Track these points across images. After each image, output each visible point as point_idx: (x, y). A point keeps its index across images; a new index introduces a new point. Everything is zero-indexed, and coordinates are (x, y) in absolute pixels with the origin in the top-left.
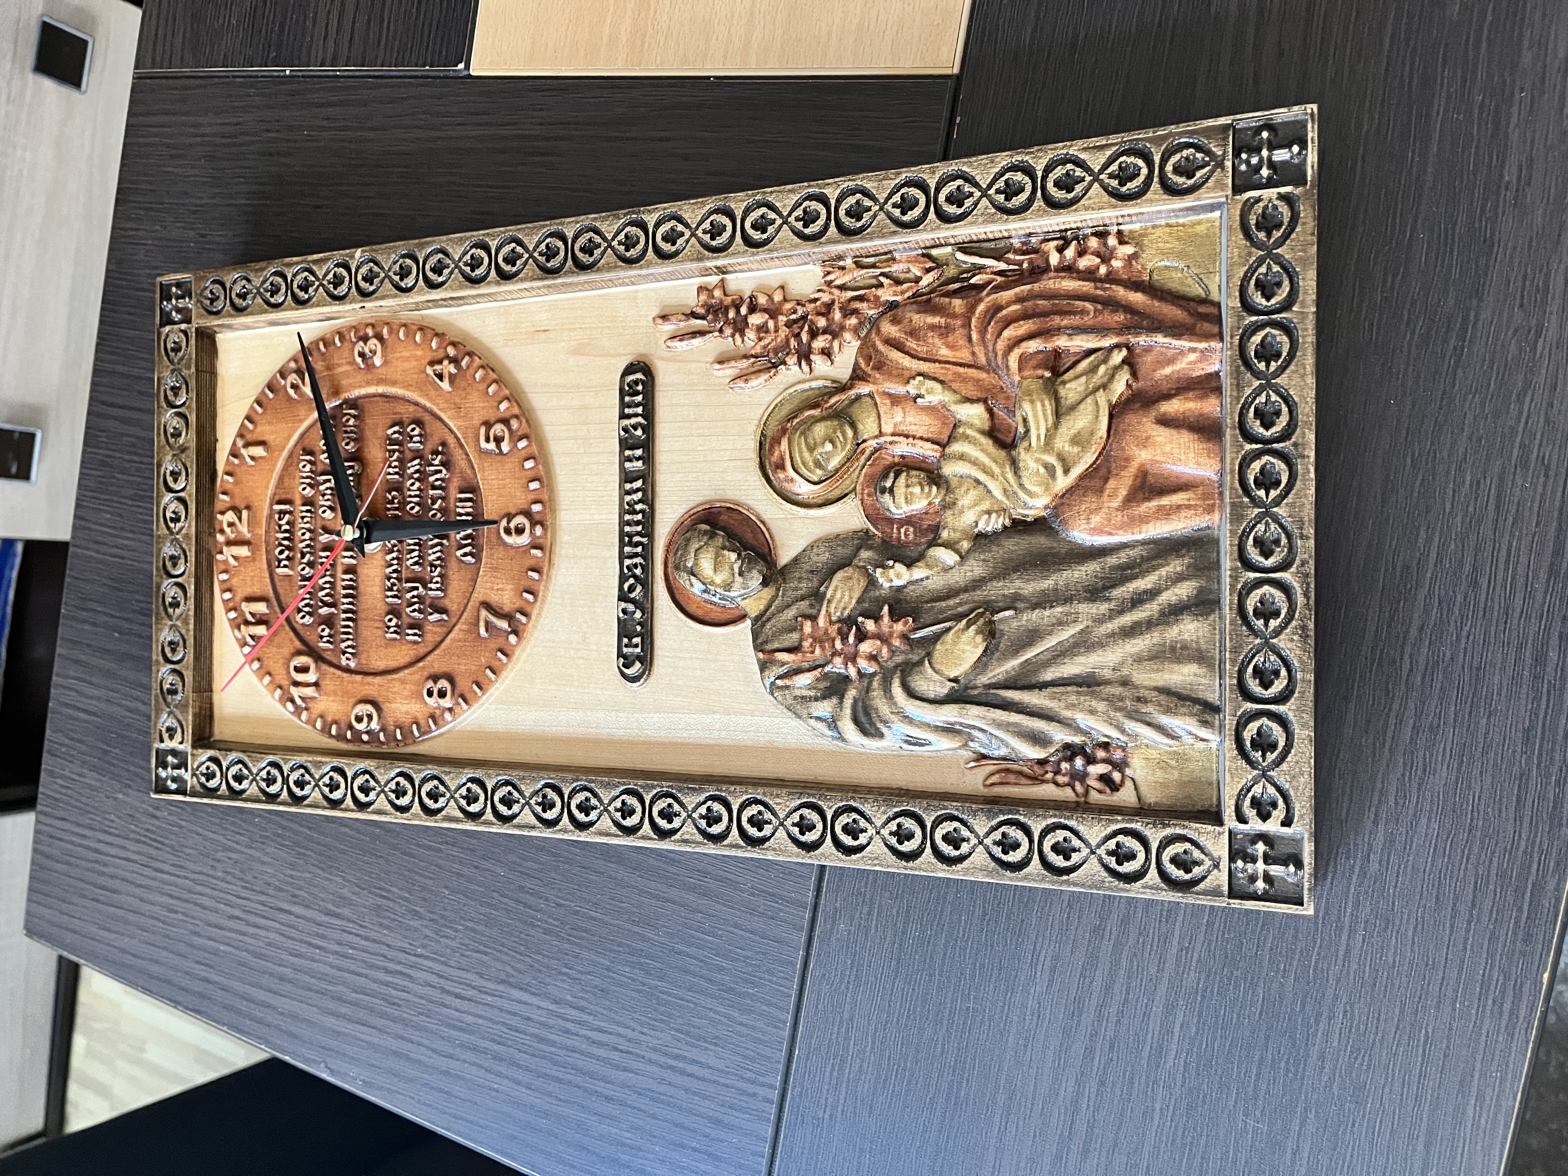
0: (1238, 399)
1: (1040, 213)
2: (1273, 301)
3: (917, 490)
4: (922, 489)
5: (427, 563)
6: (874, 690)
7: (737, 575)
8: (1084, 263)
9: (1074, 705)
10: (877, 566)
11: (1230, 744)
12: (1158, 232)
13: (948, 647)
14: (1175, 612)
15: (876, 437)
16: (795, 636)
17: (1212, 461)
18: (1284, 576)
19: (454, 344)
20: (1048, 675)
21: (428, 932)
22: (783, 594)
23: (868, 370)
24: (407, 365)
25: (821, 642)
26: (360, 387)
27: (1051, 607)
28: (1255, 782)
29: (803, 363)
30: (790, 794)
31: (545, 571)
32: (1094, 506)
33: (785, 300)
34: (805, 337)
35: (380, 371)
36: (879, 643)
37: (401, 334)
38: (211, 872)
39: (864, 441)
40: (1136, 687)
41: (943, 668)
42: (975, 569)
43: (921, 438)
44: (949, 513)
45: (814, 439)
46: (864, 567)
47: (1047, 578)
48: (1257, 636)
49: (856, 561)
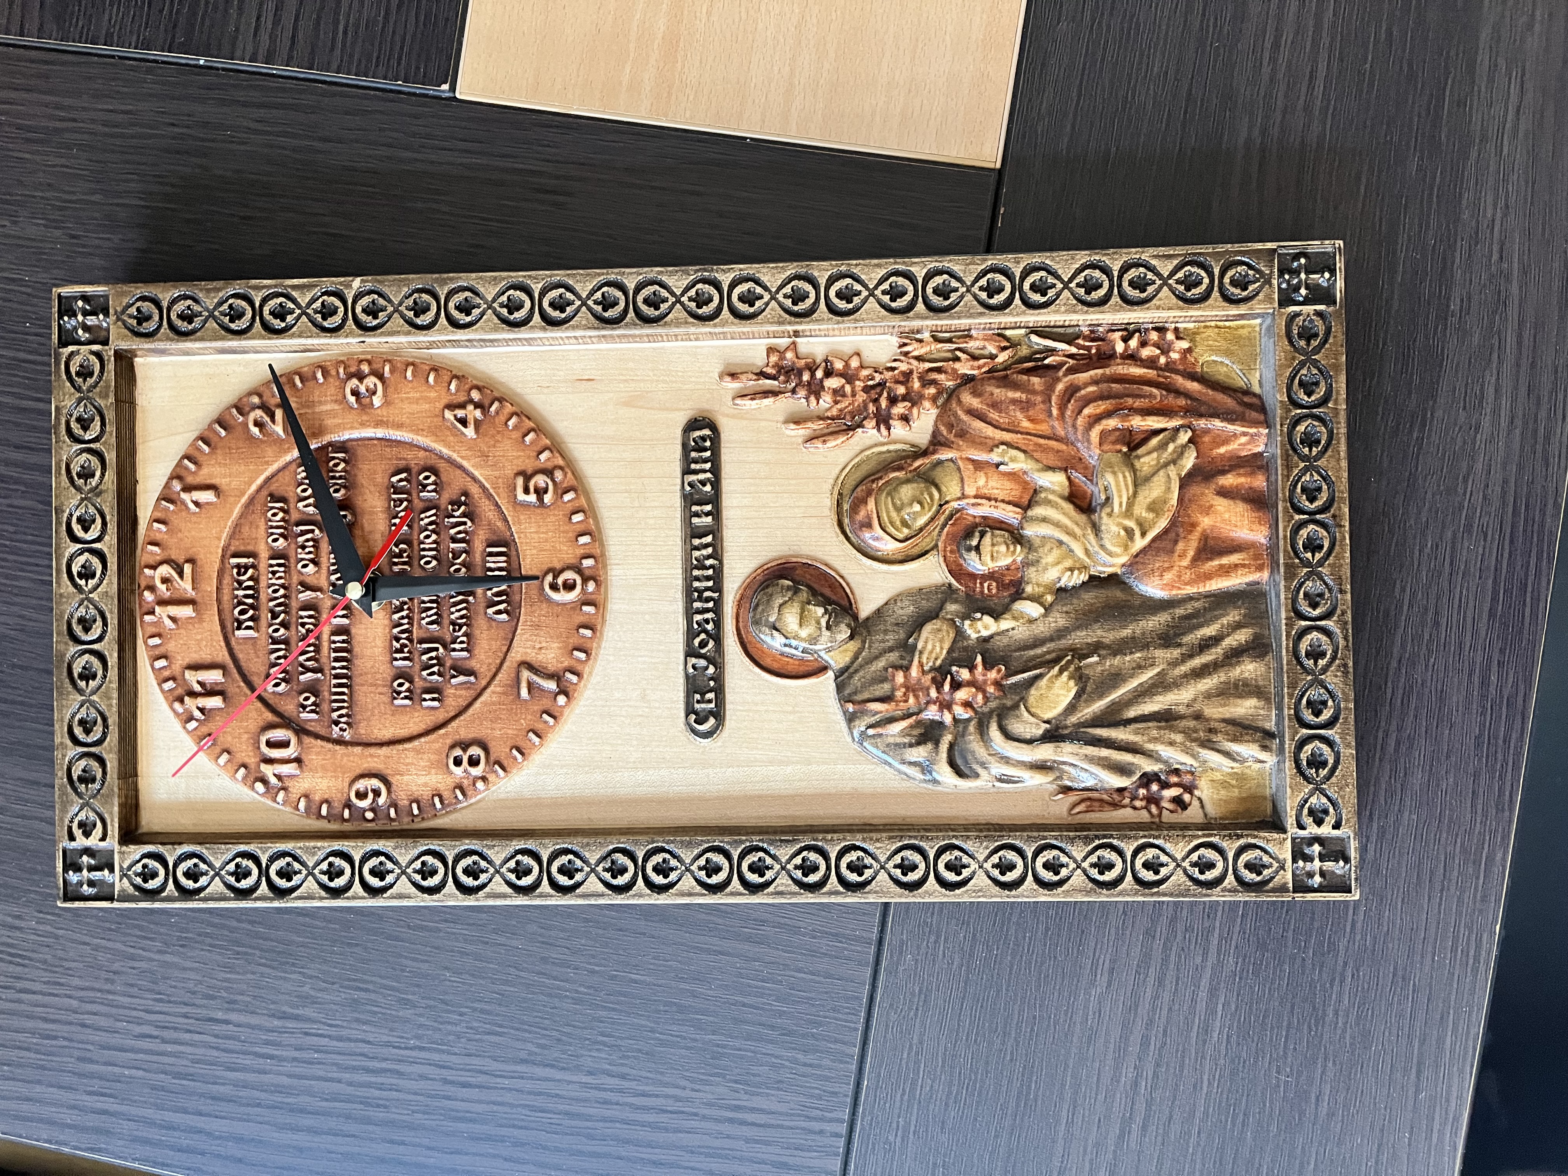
0: (1288, 477)
1: (1116, 310)
2: (1313, 398)
3: (1003, 548)
4: (1008, 548)
5: (446, 622)
6: (970, 734)
7: (824, 629)
8: (1146, 352)
9: (1156, 739)
10: (964, 618)
11: (1289, 765)
12: (1210, 332)
13: (1042, 692)
14: (1235, 655)
15: (959, 499)
16: (887, 686)
17: (1263, 528)
18: (1328, 623)
19: (478, 388)
20: (1131, 713)
21: (422, 1020)
22: (870, 647)
23: (951, 437)
24: (415, 407)
25: (914, 691)
26: (352, 428)
27: (1131, 653)
28: (1311, 794)
29: (882, 427)
30: (890, 838)
31: (599, 628)
32: (1166, 565)
33: (862, 367)
34: (884, 403)
35: (379, 411)
36: (974, 690)
37: (409, 374)
38: (108, 987)
39: (947, 502)
40: (1208, 720)
41: (1038, 711)
42: (1058, 620)
43: (1003, 501)
44: (1032, 569)
45: (900, 499)
46: (952, 620)
47: (1124, 627)
48: (1309, 674)
49: (942, 614)
